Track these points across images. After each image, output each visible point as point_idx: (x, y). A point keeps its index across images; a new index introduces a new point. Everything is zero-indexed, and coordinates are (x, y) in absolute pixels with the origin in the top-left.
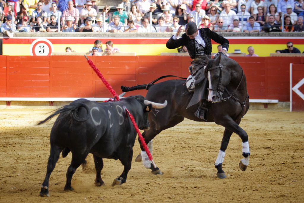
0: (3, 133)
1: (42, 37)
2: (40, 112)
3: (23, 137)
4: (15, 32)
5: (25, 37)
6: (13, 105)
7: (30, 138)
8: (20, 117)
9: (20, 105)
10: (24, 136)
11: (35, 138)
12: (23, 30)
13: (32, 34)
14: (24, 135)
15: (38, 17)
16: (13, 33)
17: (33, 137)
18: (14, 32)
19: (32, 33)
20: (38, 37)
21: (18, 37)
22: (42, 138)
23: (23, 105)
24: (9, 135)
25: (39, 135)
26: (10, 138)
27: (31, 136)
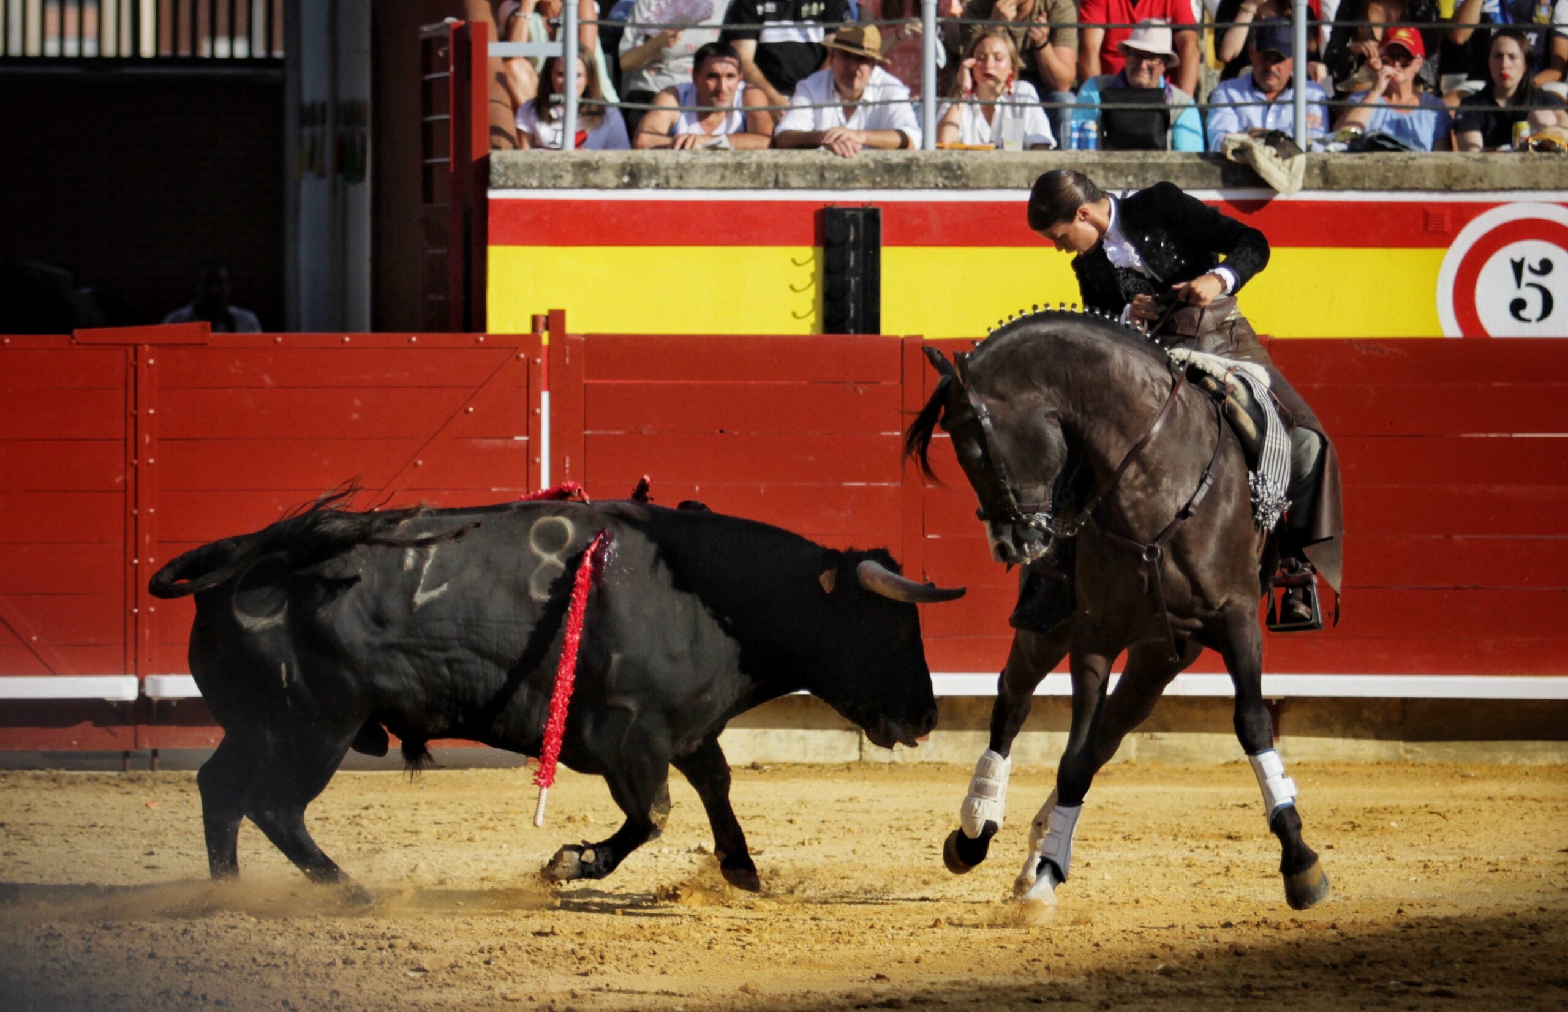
0: (1217, 952)
1: (1535, 188)
2: (1513, 789)
3: (1379, 989)
4: (1318, 148)
5: (1397, 189)
6: (1297, 732)
7: (1433, 994)
8: (1354, 826)
9: (1356, 736)
10: (1385, 977)
11: (1474, 991)
12: (1383, 137)
13: (1449, 169)
14: (1383, 970)
15: (1505, 31)
16: (1300, 160)
17: (1457, 988)
18: (1309, 149)
19: (1455, 157)
20: (1502, 189)
21: (1342, 189)
22: (1528, 992)
23: (1380, 735)
24: (1269, 972)
25: (1503, 969)
26: (1272, 988)
27: (1441, 975)
